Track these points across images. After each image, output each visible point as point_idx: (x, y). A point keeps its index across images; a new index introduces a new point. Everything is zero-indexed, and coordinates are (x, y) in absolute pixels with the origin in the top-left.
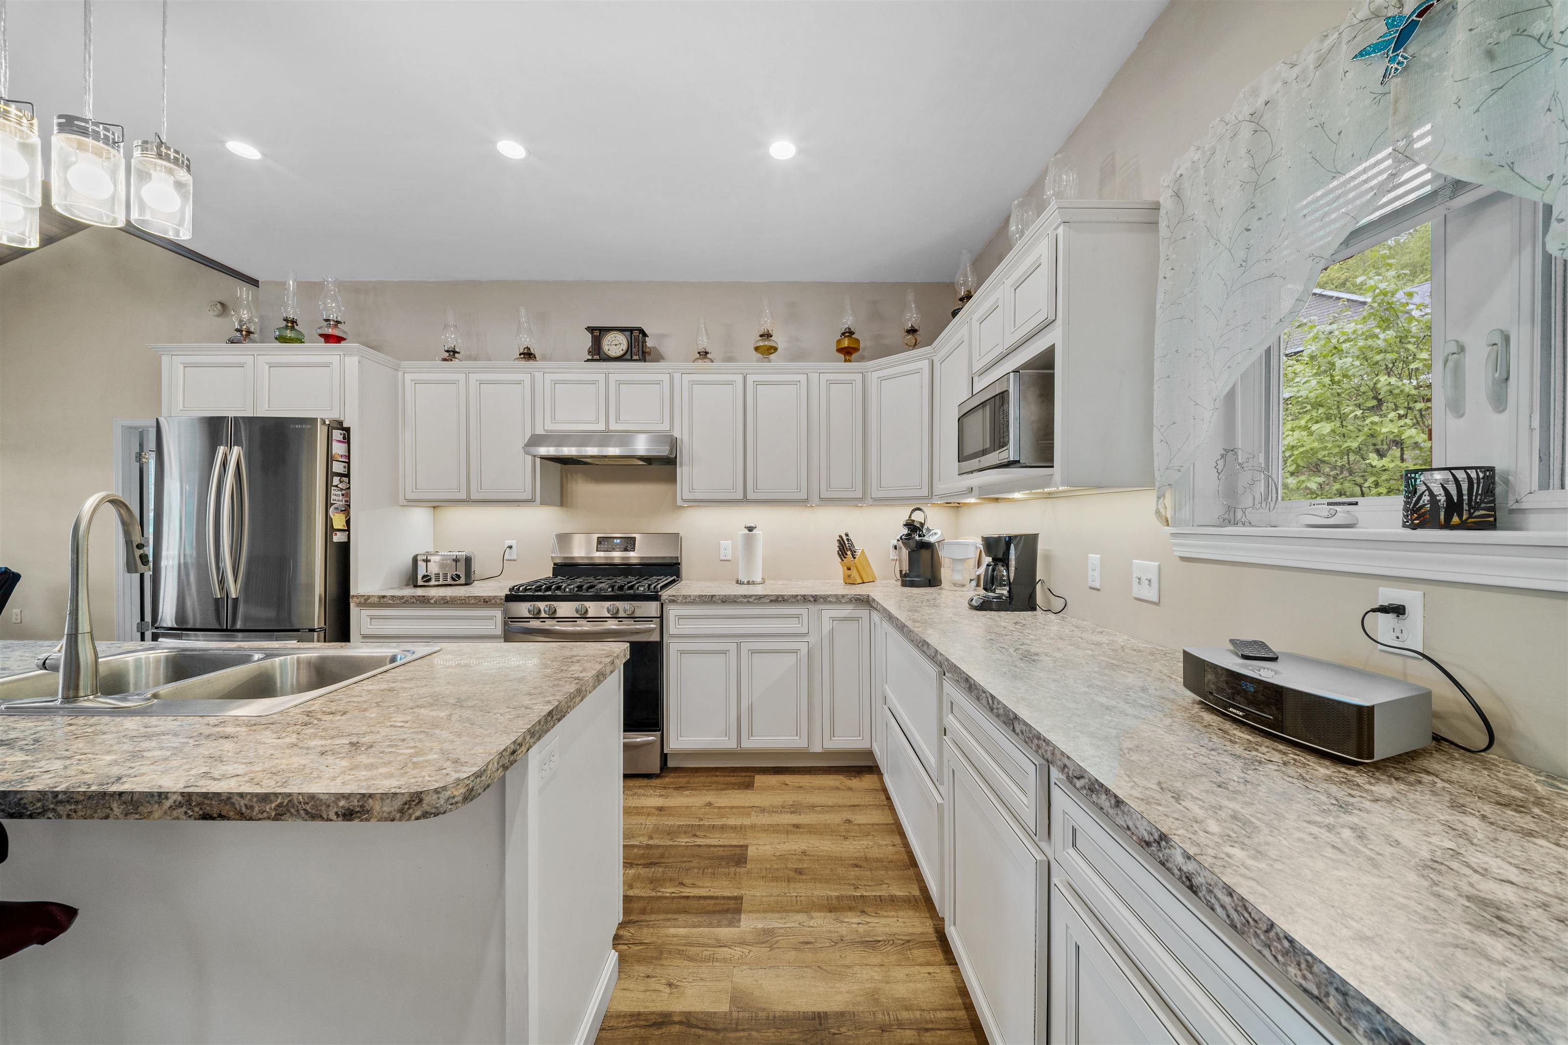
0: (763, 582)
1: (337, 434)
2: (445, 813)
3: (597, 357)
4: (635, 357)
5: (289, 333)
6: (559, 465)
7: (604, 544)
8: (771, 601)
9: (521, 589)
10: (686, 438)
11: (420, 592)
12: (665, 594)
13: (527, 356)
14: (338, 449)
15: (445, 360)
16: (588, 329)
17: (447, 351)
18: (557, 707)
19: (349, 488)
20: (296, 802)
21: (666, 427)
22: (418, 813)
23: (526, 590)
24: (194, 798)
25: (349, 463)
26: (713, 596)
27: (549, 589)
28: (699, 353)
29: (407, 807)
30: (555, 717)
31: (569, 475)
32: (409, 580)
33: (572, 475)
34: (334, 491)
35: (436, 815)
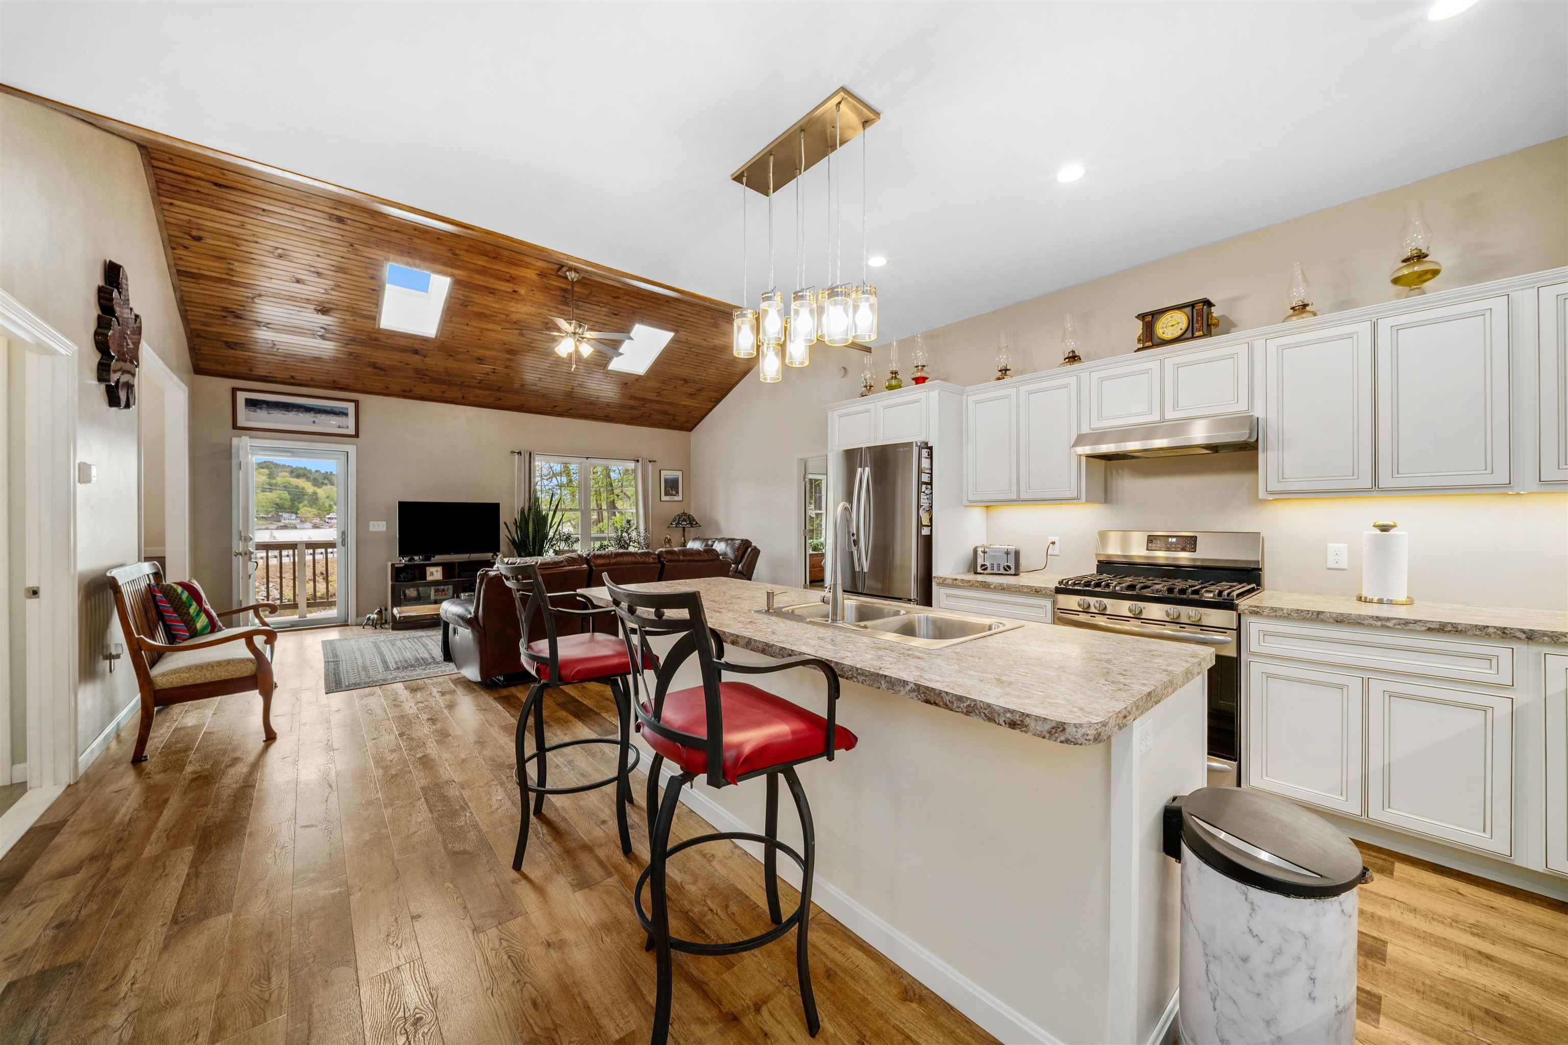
0: (1410, 602)
1: (925, 452)
2: (1081, 744)
3: (1150, 344)
4: (1197, 334)
5: (894, 382)
6: (1103, 462)
7: (1156, 544)
8: (1429, 629)
9: (1070, 583)
10: (1272, 417)
11: (980, 578)
12: (1244, 604)
13: (1071, 360)
14: (925, 463)
15: (999, 379)
16: (1138, 317)
17: (1000, 371)
18: (1154, 690)
19: (932, 493)
20: (979, 706)
21: (1241, 406)
22: (1062, 738)
23: (1075, 584)
24: (921, 688)
25: (931, 474)
26: (1319, 613)
27: (1098, 585)
28: (1292, 308)
29: (1054, 731)
30: (1153, 700)
31: (1114, 472)
32: (970, 568)
33: (1117, 471)
34: (923, 496)
35: (1075, 744)
